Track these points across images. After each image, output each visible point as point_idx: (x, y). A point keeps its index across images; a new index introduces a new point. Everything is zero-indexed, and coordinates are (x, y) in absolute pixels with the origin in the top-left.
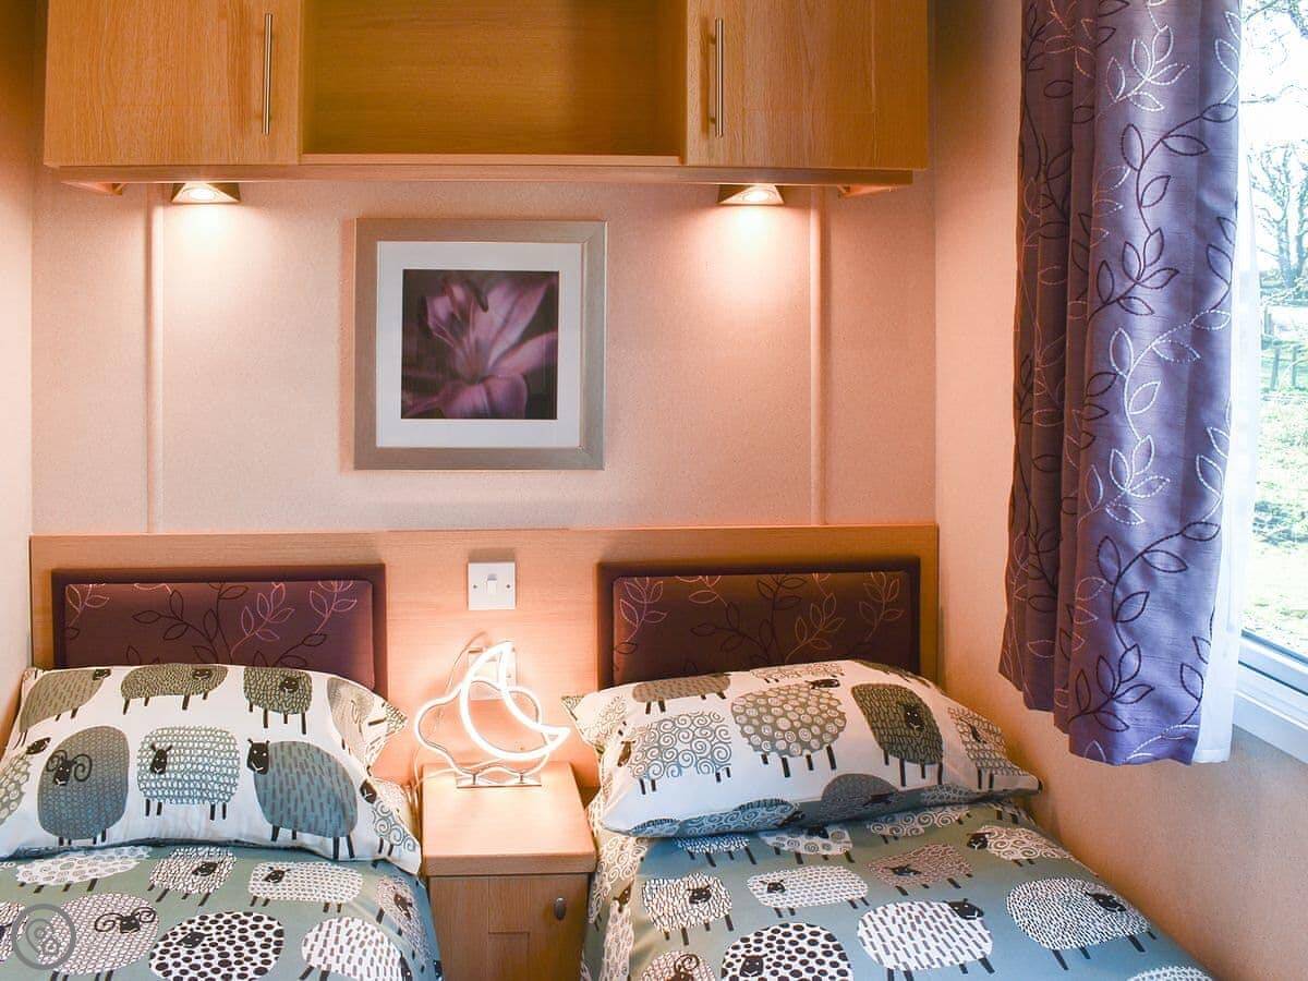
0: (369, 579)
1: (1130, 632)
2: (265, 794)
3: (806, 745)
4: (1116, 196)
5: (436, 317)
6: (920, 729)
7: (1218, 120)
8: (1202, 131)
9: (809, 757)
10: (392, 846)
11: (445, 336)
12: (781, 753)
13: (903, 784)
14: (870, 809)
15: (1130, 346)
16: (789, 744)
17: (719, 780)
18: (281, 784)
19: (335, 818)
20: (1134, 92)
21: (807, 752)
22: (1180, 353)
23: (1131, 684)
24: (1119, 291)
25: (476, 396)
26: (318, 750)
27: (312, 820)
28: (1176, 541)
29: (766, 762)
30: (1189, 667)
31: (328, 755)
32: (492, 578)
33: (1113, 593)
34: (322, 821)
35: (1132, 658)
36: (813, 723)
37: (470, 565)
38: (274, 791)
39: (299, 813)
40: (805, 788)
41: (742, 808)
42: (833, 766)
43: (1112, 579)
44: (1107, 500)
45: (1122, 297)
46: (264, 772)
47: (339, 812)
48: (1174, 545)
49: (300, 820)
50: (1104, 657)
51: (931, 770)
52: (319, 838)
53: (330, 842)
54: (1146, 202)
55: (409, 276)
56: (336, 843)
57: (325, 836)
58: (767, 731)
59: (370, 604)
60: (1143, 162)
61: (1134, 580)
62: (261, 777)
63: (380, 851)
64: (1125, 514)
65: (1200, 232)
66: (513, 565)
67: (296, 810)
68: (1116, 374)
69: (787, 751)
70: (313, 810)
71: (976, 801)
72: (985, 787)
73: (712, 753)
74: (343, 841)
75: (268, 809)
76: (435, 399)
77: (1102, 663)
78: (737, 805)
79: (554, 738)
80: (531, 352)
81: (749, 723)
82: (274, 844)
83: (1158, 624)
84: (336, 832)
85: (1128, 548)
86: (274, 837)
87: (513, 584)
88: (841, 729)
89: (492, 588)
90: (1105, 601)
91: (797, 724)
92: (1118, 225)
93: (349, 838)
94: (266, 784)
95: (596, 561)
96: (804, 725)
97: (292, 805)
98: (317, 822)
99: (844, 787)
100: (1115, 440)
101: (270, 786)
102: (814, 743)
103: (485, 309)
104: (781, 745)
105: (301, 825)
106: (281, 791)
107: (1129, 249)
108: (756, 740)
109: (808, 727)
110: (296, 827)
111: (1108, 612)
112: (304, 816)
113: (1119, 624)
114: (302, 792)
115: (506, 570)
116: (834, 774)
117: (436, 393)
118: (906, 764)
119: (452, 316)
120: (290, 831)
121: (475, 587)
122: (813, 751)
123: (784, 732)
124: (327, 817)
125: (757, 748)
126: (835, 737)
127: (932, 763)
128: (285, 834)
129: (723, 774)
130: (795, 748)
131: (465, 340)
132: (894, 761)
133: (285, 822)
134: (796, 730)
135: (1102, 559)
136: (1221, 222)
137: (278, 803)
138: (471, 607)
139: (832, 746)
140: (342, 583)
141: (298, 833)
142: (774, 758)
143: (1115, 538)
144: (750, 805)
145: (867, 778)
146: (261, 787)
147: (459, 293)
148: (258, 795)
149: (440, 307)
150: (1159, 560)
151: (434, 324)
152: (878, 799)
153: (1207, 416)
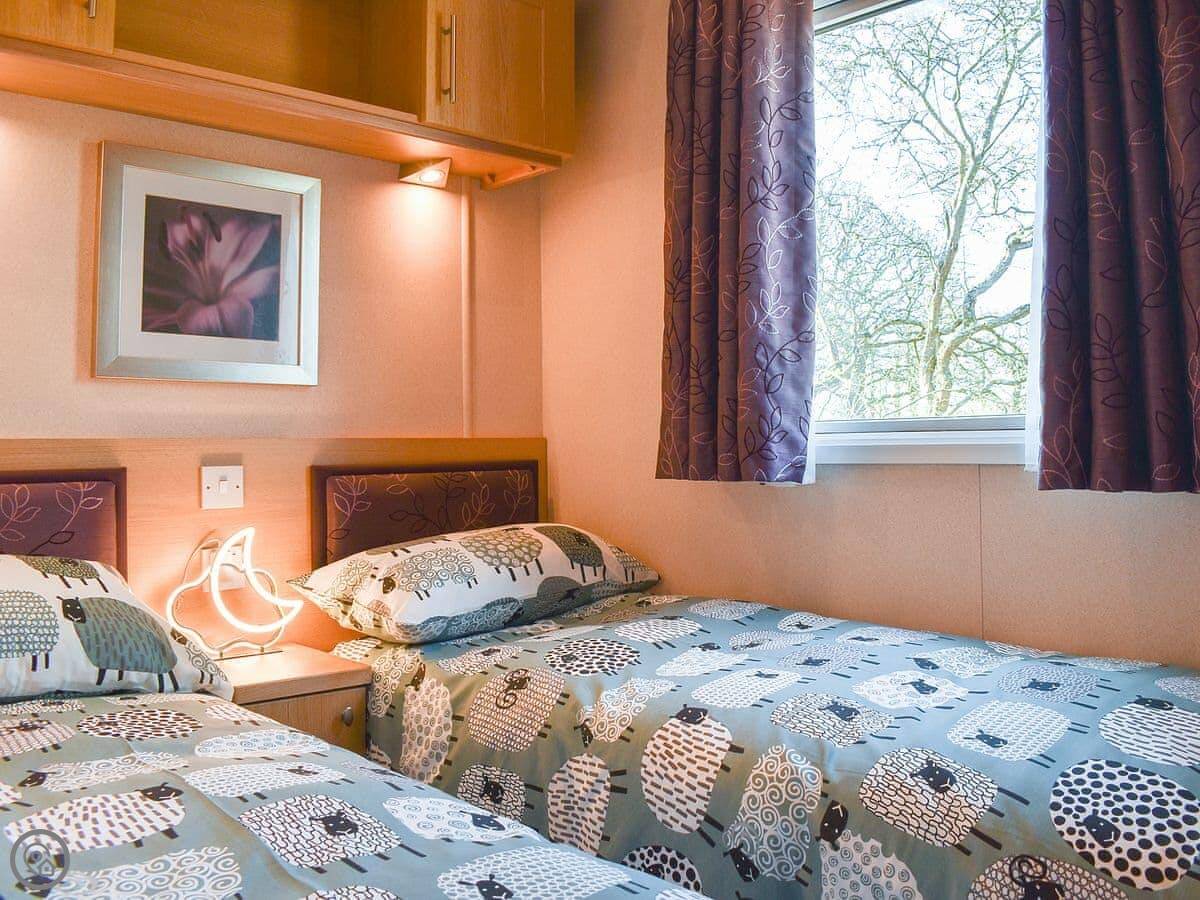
0: (112, 480)
1: (775, 399)
2: (89, 640)
3: (521, 559)
4: (757, 139)
5: (176, 242)
6: (587, 545)
7: (806, 101)
8: (797, 106)
9: (525, 567)
10: (212, 675)
11: (182, 258)
12: (507, 566)
13: (585, 581)
14: (565, 602)
15: (767, 228)
16: (511, 560)
17: (470, 586)
18: (102, 630)
19: (157, 658)
20: (765, 79)
21: (523, 564)
22: (792, 233)
23: (777, 430)
24: (761, 195)
25: (209, 315)
26: (125, 604)
27: (139, 659)
28: (796, 342)
29: (499, 572)
30: (802, 420)
31: (135, 608)
32: (223, 479)
33: (765, 377)
34: (148, 658)
35: (777, 413)
36: (522, 546)
37: (204, 469)
38: (97, 636)
39: (126, 652)
40: (526, 588)
41: (488, 606)
42: (541, 572)
43: (764, 368)
44: (759, 321)
45: (763, 198)
46: (83, 621)
47: (159, 650)
48: (793, 347)
49: (127, 659)
50: (762, 414)
51: (599, 570)
52: (145, 675)
53: (155, 677)
54: (773, 144)
55: (151, 201)
56: (161, 678)
57: (151, 672)
58: (493, 553)
59: (113, 502)
60: (771, 119)
61: (775, 367)
62: (81, 625)
63: (201, 682)
64: (769, 328)
65: (797, 163)
66: (241, 467)
67: (121, 650)
68: (761, 244)
69: (511, 564)
70: (138, 649)
71: (628, 590)
72: (630, 582)
73: (460, 569)
74: (166, 676)
75: (93, 652)
76: (175, 315)
77: (762, 419)
78: (484, 605)
79: (289, 610)
80: (258, 281)
81: (478, 549)
82: (99, 689)
83: (788, 392)
84: (159, 669)
85: (771, 348)
86: (99, 682)
87: (241, 486)
88: (541, 548)
89: (223, 490)
90: (761, 381)
91: (511, 547)
92: (758, 155)
93: (171, 674)
94: (87, 632)
95: (309, 465)
96: (516, 547)
97: (117, 647)
98: (143, 661)
99: (550, 585)
100: (761, 284)
101: (92, 632)
102: (527, 557)
103: (219, 239)
104: (506, 560)
105: (128, 663)
106: (104, 636)
107: (766, 170)
108: (488, 559)
109: (520, 548)
110: (122, 667)
111: (763, 390)
112: (131, 654)
113: (769, 395)
114: (124, 636)
115: (235, 473)
116: (544, 577)
117: (174, 310)
118: (584, 567)
119: (191, 242)
120: (117, 672)
121: (208, 488)
122: (527, 562)
123: (505, 552)
124: (150, 655)
125: (491, 564)
126: (539, 552)
127: (599, 565)
128: (112, 675)
129: (472, 582)
130: (516, 561)
131: (200, 265)
132: (577, 566)
133: (112, 664)
134: (512, 551)
135: (758, 356)
136: (809, 159)
137: (102, 646)
138: (206, 506)
139: (539, 558)
140: (87, 484)
141: (125, 672)
142: (503, 569)
143: (764, 342)
144: (493, 604)
145: (563, 579)
146: (83, 633)
147: (196, 222)
148: (82, 642)
149: (179, 234)
150: (788, 354)
151: (173, 247)
152: (570, 594)
153: (806, 270)
